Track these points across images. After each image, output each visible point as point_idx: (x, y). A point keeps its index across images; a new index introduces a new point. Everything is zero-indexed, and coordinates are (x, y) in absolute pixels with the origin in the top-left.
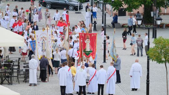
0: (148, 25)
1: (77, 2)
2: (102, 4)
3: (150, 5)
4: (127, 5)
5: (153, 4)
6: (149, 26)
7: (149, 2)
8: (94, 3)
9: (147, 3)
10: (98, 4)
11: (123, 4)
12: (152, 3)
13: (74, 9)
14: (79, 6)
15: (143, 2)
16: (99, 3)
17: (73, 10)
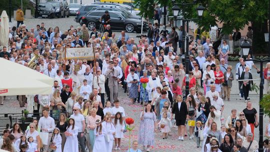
0: (260, 56)
1: (140, 19)
2: (181, 21)
3: (263, 22)
4: (223, 23)
5: (268, 21)
6: (261, 58)
7: (260, 17)
8: (168, 20)
9: (257, 20)
10: (175, 22)
11: (217, 21)
12: (266, 18)
13: (134, 30)
14: (142, 25)
15: (250, 17)
16: (176, 20)
17: (132, 32)
